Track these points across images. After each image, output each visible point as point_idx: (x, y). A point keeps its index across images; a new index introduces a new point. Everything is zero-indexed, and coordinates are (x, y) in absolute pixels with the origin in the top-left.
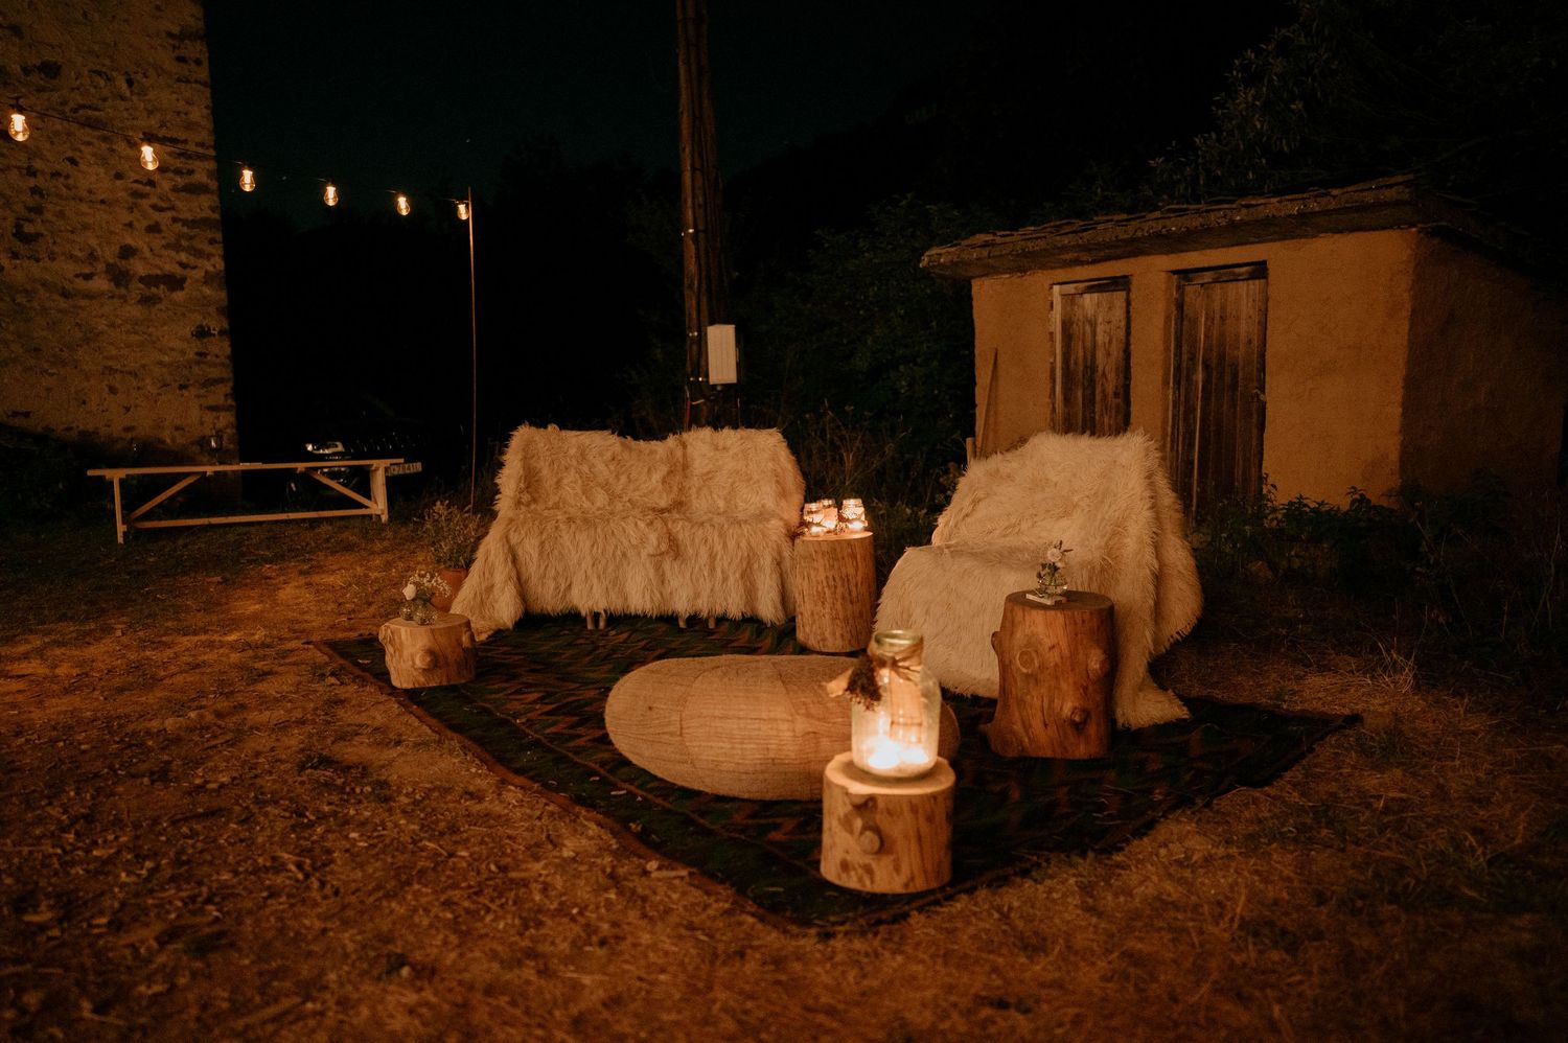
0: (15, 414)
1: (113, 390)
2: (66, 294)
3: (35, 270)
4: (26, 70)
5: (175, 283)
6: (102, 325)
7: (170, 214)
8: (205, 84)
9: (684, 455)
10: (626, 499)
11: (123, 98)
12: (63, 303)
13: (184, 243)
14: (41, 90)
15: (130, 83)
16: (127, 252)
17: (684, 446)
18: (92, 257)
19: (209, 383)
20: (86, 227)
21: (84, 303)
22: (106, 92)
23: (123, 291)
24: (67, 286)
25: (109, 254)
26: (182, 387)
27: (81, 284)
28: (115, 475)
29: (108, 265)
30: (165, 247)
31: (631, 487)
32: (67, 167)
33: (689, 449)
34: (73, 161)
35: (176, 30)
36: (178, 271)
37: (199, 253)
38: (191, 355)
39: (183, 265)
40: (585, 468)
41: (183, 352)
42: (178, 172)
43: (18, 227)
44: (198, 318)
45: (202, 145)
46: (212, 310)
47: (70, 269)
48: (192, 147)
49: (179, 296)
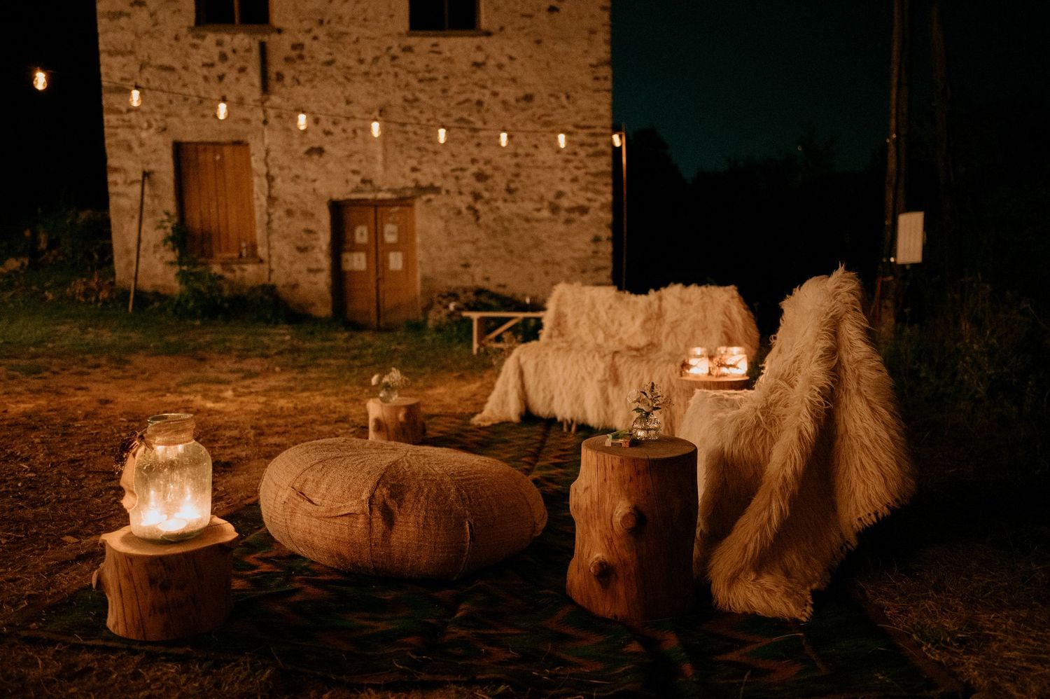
0: (500, 286)
1: (547, 273)
2: (527, 220)
3: (514, 207)
4: (517, 101)
5: (583, 210)
6: (543, 236)
7: (583, 171)
8: (608, 91)
9: (660, 307)
10: (618, 338)
11: (563, 107)
12: (526, 226)
13: (591, 186)
14: (524, 110)
15: (568, 97)
16: (560, 195)
17: (660, 299)
18: (542, 199)
19: (598, 269)
20: (540, 182)
21: (535, 224)
22: (555, 106)
23: (556, 217)
24: (530, 216)
25: (550, 196)
26: (584, 272)
27: (536, 214)
28: (475, 316)
29: (551, 203)
30: (581, 189)
31: (622, 329)
32: (533, 150)
33: (664, 303)
34: (536, 147)
35: (594, 62)
36: (586, 203)
37: (597, 192)
38: (589, 253)
39: (589, 200)
40: (592, 315)
41: (585, 251)
42: (590, 145)
43: (508, 186)
44: (594, 231)
45: (603, 127)
46: (603, 225)
47: (530, 206)
48: (598, 130)
49: (586, 218)
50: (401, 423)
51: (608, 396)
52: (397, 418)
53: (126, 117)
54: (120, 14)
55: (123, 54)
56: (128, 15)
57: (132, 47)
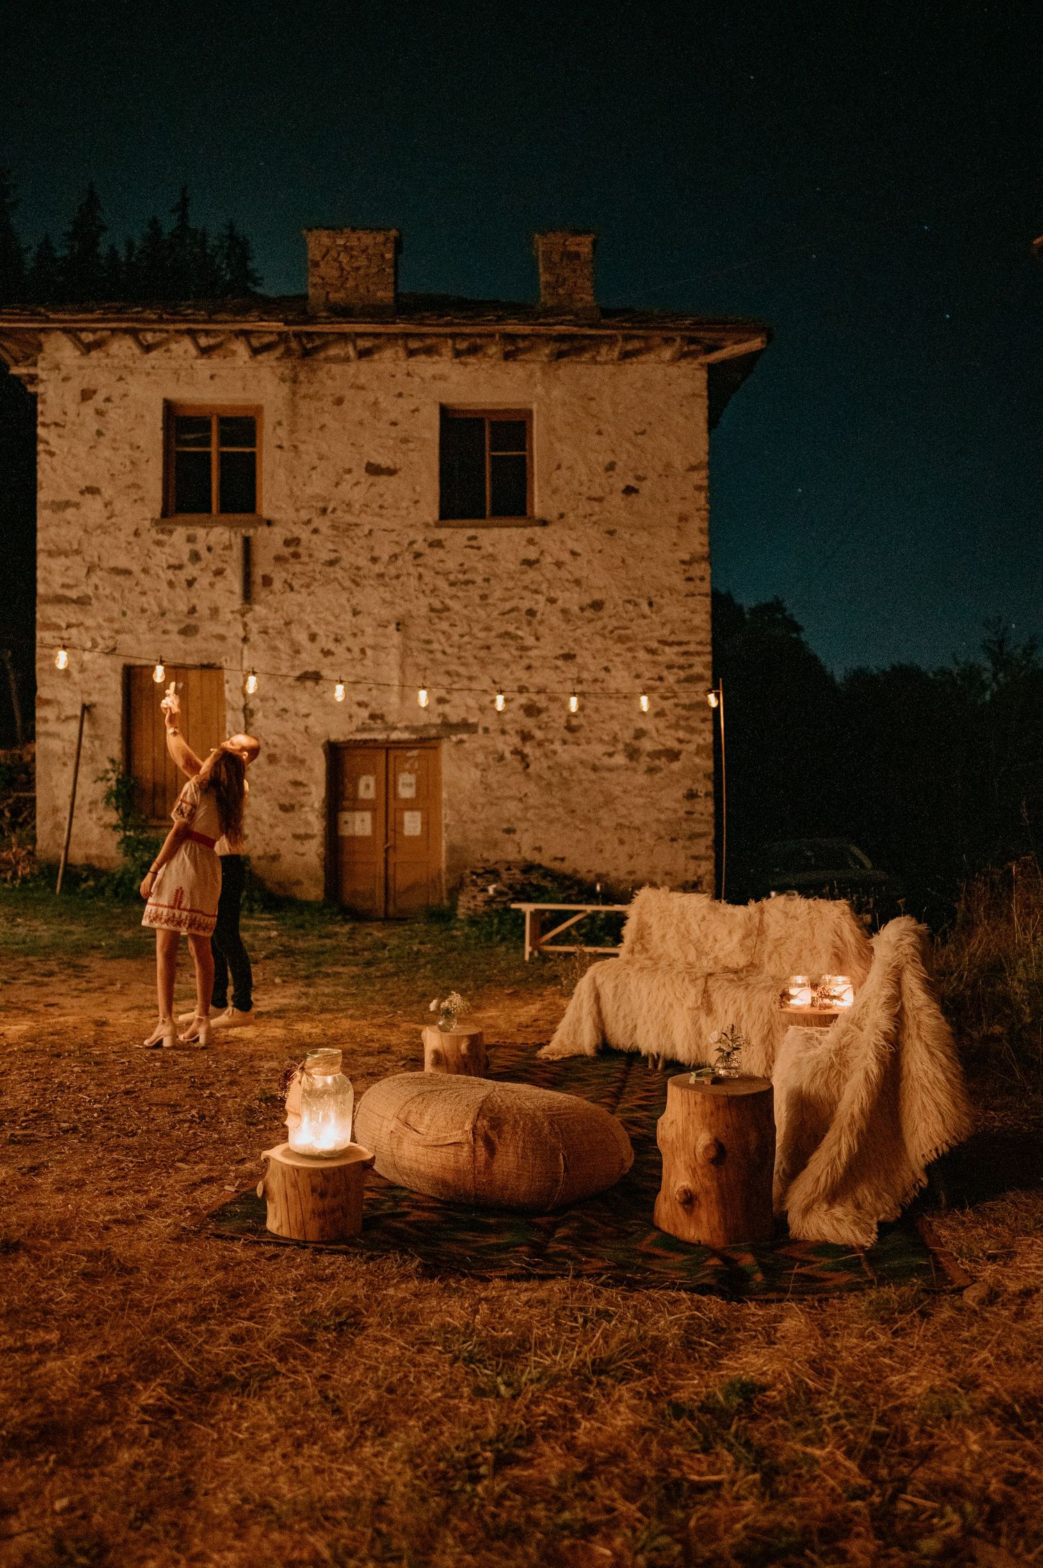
0: (556, 859)
1: (622, 842)
2: (595, 769)
3: (576, 751)
4: (582, 609)
5: (673, 755)
6: (617, 791)
7: (672, 701)
8: (706, 595)
9: (761, 921)
10: (712, 956)
11: (644, 617)
12: (593, 776)
13: (682, 723)
14: (590, 621)
15: (651, 604)
16: (640, 734)
17: (762, 911)
18: (615, 739)
19: (693, 837)
20: (612, 717)
21: (606, 774)
22: (634, 615)
23: (634, 764)
24: (597, 763)
25: (627, 736)
26: (673, 840)
27: (607, 761)
28: (528, 908)
29: (627, 745)
30: (668, 727)
31: (718, 946)
32: (602, 674)
34: (607, 669)
35: (687, 557)
36: (676, 746)
37: (692, 730)
38: (681, 813)
39: (680, 741)
40: (682, 927)
41: (675, 811)
42: (681, 667)
43: (568, 721)
44: (688, 783)
45: (700, 643)
46: (700, 775)
47: (599, 749)
48: (692, 648)
49: (676, 766)
50: (463, 1056)
51: (700, 1028)
52: (459, 1050)
53: (65, 634)
54: (67, 504)
55: (66, 554)
56: (77, 505)
57: (79, 544)
